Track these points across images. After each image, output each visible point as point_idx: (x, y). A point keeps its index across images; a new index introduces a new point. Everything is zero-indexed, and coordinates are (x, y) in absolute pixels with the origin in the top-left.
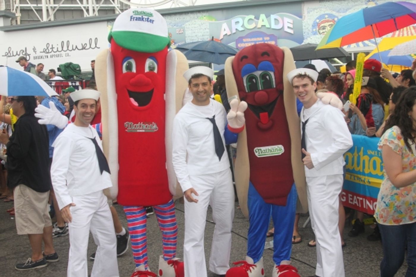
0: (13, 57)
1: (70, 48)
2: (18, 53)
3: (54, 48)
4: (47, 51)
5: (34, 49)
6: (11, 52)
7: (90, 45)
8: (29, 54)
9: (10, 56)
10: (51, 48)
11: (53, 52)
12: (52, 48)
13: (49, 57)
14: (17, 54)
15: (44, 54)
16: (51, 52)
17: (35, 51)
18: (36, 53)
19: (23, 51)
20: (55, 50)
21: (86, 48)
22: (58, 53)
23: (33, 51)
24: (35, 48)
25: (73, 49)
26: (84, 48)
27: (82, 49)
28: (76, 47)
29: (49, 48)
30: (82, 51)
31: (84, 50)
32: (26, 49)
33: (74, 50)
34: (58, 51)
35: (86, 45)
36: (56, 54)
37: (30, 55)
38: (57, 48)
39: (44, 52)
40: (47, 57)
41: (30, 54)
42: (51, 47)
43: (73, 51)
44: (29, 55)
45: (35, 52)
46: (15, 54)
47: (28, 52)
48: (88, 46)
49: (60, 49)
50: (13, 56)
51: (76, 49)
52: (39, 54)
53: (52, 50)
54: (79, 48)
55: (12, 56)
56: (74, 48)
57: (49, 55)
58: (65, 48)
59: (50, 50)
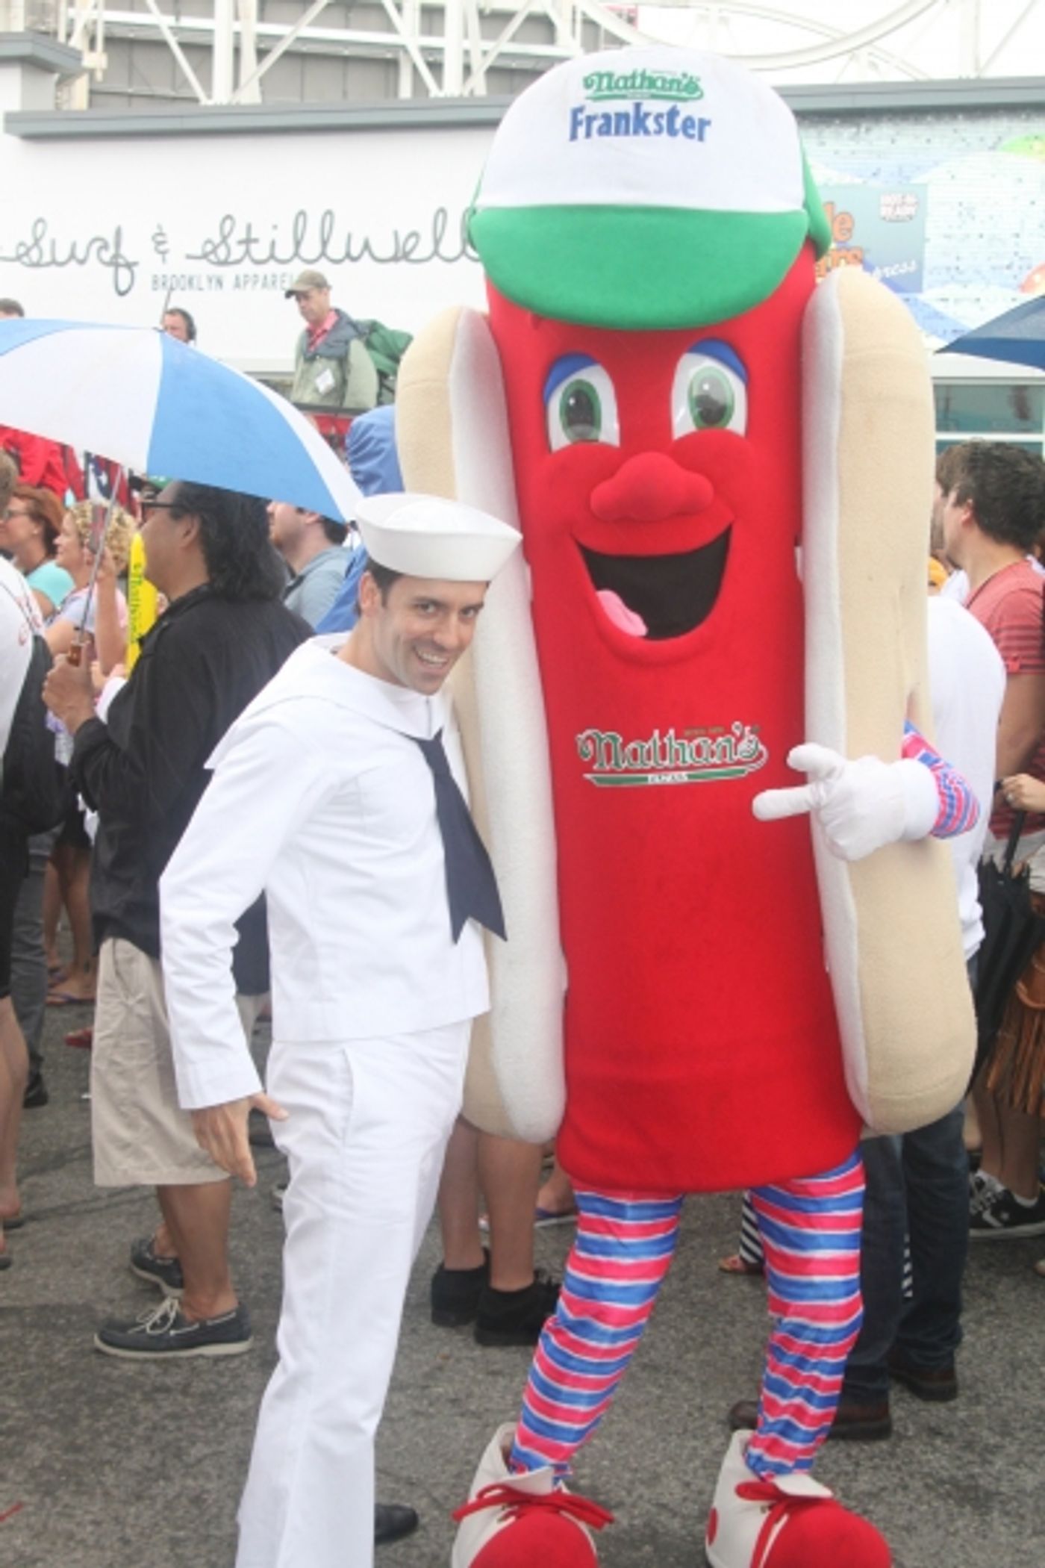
0: (53, 268)
1: (336, 250)
2: (80, 255)
3: (256, 241)
4: (222, 253)
5: (159, 241)
6: (45, 244)
7: (437, 242)
8: (131, 259)
9: (37, 265)
10: (240, 242)
11: (247, 261)
12: (248, 241)
13: (229, 283)
14: (72, 256)
15: (204, 269)
16: (238, 262)
17: (162, 248)
18: (164, 260)
19: (105, 246)
20: (260, 251)
21: (413, 256)
22: (272, 267)
23: (152, 245)
24: (161, 234)
25: (348, 255)
26: (402, 255)
27: (395, 259)
28: (367, 246)
29: (232, 241)
30: (392, 265)
31: (403, 264)
32: (118, 233)
33: (354, 259)
34: (272, 256)
35: (412, 241)
36: (261, 270)
37: (135, 269)
38: (273, 244)
39: (205, 256)
40: (220, 283)
41: (135, 264)
42: (240, 233)
43: (347, 262)
44: (129, 266)
45: (163, 253)
46: (62, 255)
47: (128, 252)
48: (425, 248)
49: (285, 250)
50: (54, 262)
51: (366, 255)
52: (177, 265)
53: (248, 252)
54: (378, 254)
55: (48, 264)
56: (355, 253)
57: (228, 273)
58: (311, 247)
59: (238, 252)
